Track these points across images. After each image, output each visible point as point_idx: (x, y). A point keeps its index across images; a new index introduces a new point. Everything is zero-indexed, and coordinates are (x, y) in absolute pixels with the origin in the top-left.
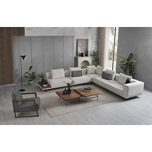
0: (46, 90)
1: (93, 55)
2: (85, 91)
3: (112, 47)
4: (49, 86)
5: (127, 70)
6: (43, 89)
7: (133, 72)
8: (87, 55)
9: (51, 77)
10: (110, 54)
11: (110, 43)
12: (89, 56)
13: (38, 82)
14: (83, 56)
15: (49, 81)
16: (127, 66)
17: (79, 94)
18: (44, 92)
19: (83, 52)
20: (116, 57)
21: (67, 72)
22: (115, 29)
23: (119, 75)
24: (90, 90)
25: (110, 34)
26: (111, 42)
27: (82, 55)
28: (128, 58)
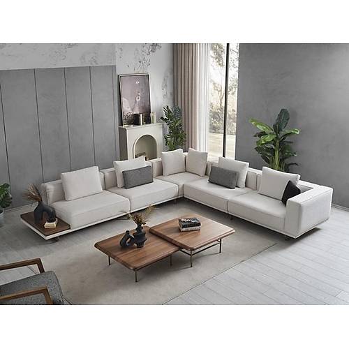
0: (55, 240)
1: (165, 117)
2: (184, 229)
3: (219, 98)
4: (63, 224)
5: (274, 155)
6: (47, 238)
7: (287, 161)
8: (148, 120)
9: (62, 196)
10: (214, 117)
11: (211, 86)
12: (155, 121)
13: (22, 216)
14: (139, 124)
15: (60, 207)
16: (275, 146)
17: (171, 242)
18: (52, 246)
19: (137, 112)
20: (235, 124)
21: (107, 174)
22: (226, 49)
23: (259, 172)
24: (199, 224)
25: (212, 62)
26: (214, 84)
27: (135, 121)
28: (277, 123)
